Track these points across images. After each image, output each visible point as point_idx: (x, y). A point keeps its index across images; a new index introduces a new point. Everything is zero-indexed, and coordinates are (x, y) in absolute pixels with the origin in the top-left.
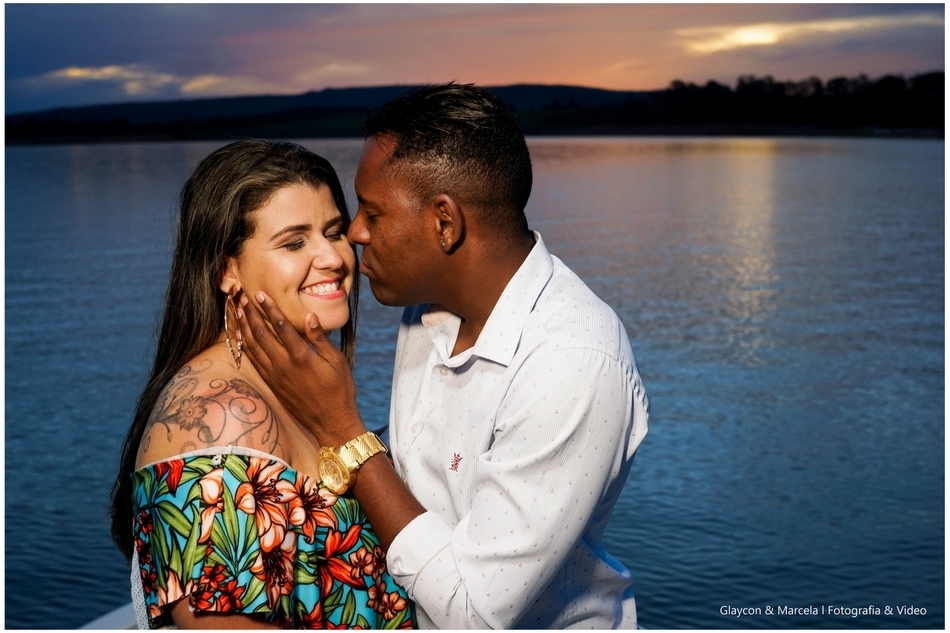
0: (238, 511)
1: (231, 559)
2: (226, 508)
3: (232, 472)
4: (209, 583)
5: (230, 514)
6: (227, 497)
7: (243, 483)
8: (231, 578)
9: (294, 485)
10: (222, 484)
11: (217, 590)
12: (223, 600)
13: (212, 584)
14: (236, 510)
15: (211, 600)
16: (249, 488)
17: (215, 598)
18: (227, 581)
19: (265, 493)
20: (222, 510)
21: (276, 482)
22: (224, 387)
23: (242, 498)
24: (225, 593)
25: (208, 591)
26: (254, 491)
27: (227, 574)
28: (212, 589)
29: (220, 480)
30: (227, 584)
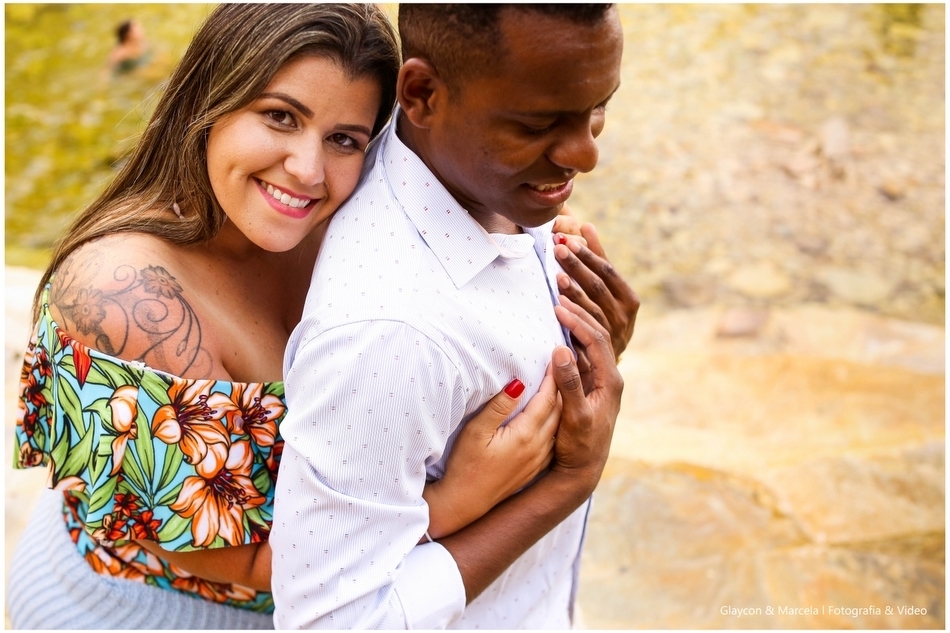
0: (155, 439)
1: (145, 491)
2: (139, 435)
3: (148, 393)
4: (121, 511)
5: (144, 443)
6: (141, 422)
7: (162, 406)
8: (146, 509)
9: (230, 398)
10: (136, 409)
11: (131, 517)
12: (138, 529)
13: (125, 512)
14: (152, 438)
15: (124, 529)
16: (170, 412)
17: (128, 526)
18: (141, 511)
19: (191, 413)
20: (136, 437)
21: (207, 398)
22: (130, 280)
23: (160, 424)
24: (140, 521)
25: (121, 520)
26: (177, 414)
27: (140, 505)
28: (124, 517)
29: (133, 402)
30: (141, 514)
